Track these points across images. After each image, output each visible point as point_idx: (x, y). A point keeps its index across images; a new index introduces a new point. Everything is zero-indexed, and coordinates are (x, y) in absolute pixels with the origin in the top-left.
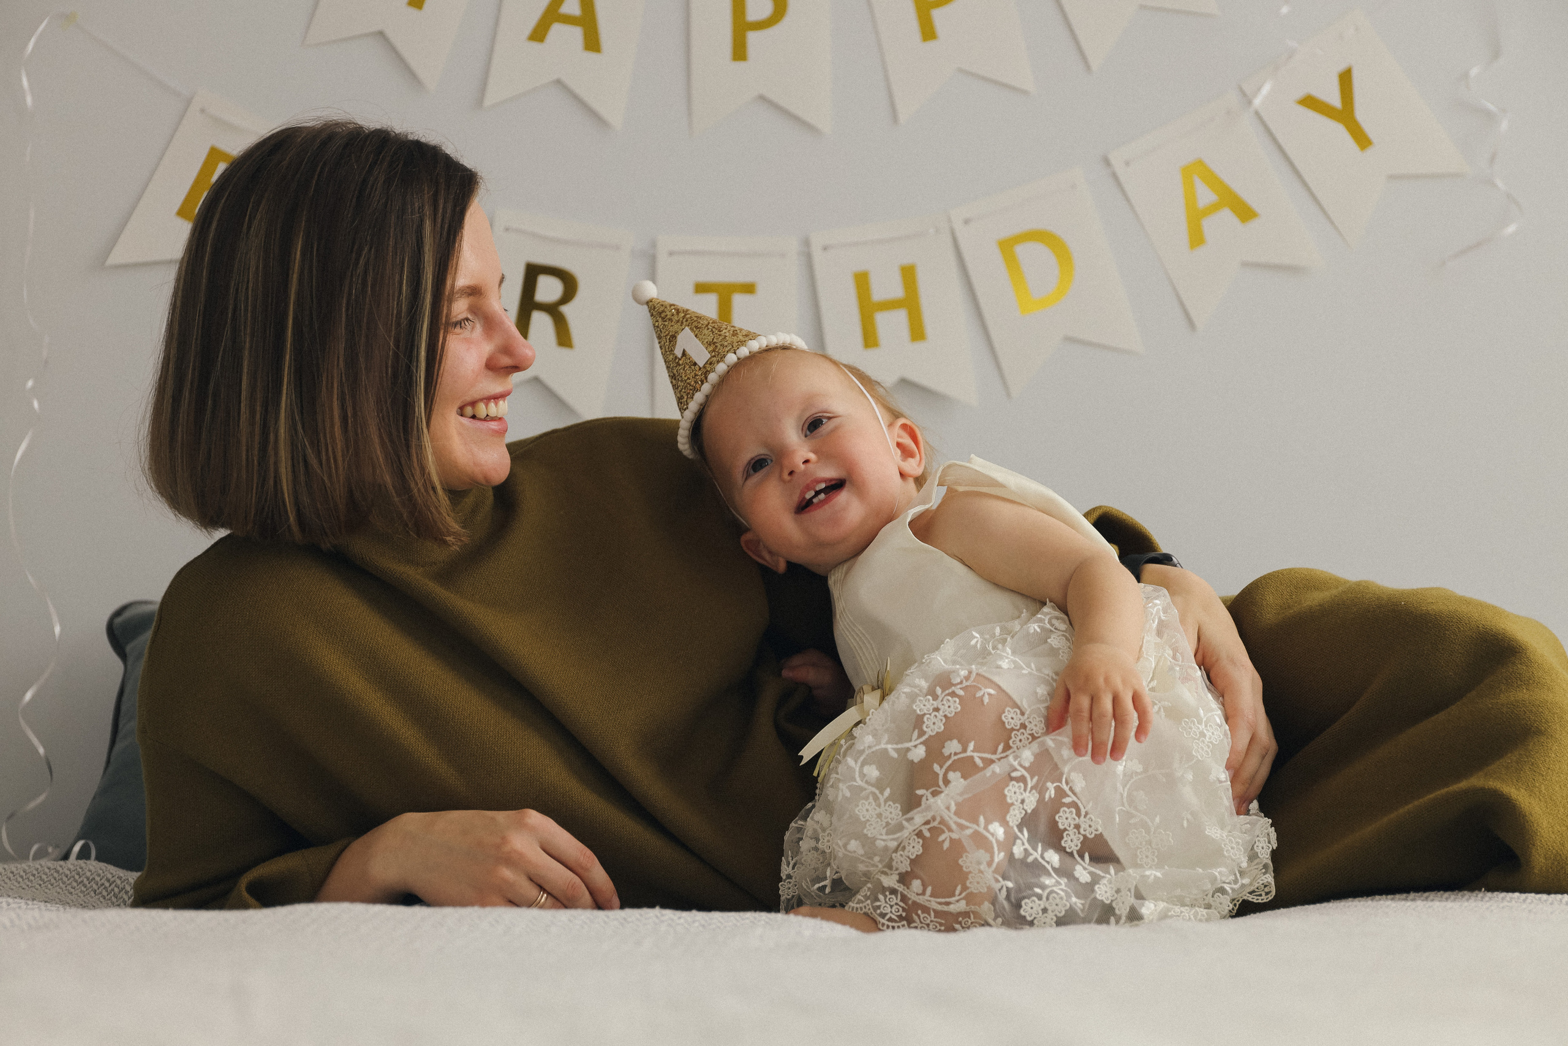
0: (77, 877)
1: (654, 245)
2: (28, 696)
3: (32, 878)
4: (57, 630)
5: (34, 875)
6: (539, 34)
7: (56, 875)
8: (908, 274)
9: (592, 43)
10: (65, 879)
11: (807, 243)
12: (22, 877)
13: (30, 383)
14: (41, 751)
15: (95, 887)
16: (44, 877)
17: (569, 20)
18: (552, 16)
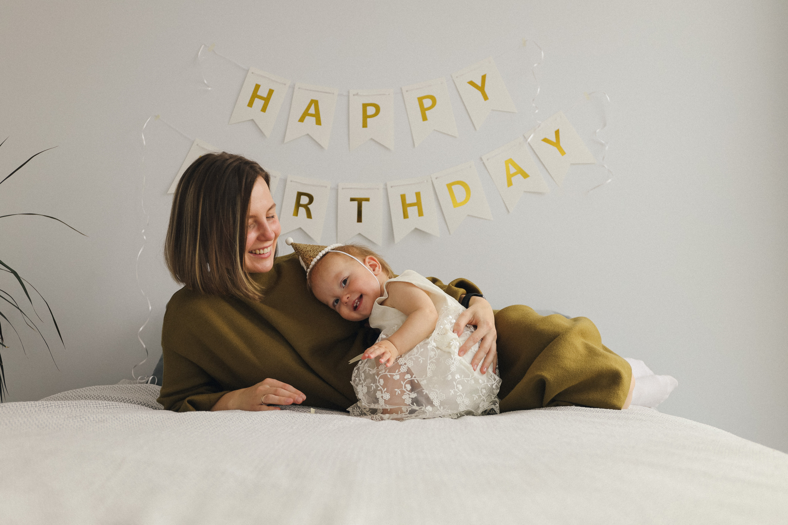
0: (146, 390)
1: (338, 186)
2: (141, 329)
3: (132, 390)
4: (150, 308)
5: (133, 389)
6: (302, 120)
7: (140, 389)
8: (418, 195)
9: (318, 122)
10: (142, 390)
11: (386, 185)
12: (129, 389)
13: (143, 231)
14: (144, 346)
15: (151, 393)
16: (136, 389)
17: (311, 115)
18: (306, 114)
